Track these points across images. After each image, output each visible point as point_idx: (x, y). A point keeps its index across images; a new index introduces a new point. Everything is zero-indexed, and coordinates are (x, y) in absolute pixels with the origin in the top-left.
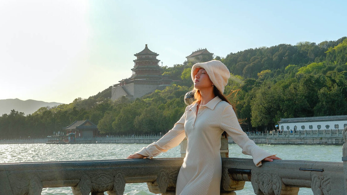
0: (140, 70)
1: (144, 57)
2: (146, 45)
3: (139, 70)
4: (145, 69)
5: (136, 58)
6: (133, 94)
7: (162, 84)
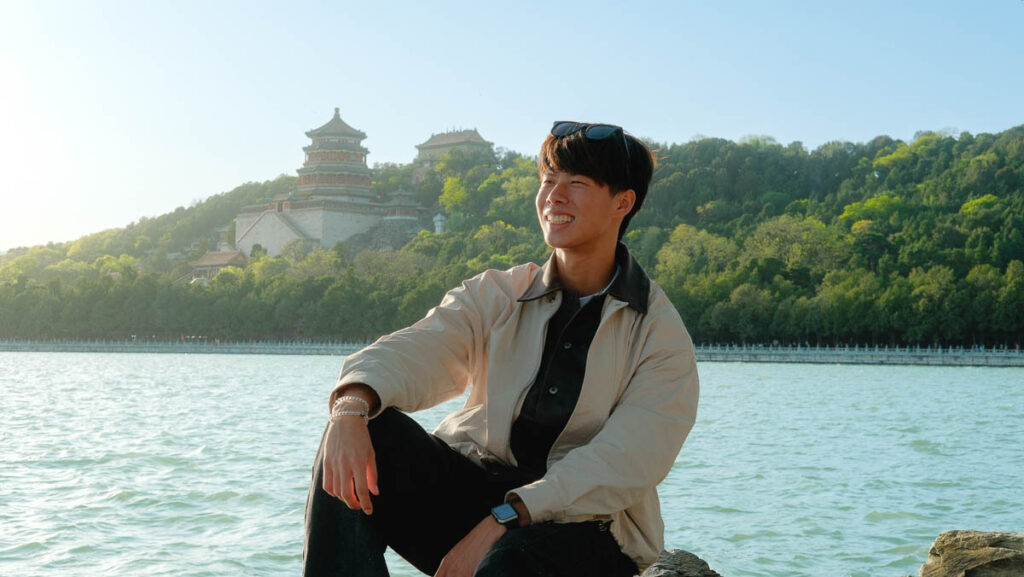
0: (326, 173)
1: (334, 139)
2: (337, 110)
3: (321, 175)
4: (338, 173)
5: (309, 142)
6: (320, 237)
7: (394, 213)
